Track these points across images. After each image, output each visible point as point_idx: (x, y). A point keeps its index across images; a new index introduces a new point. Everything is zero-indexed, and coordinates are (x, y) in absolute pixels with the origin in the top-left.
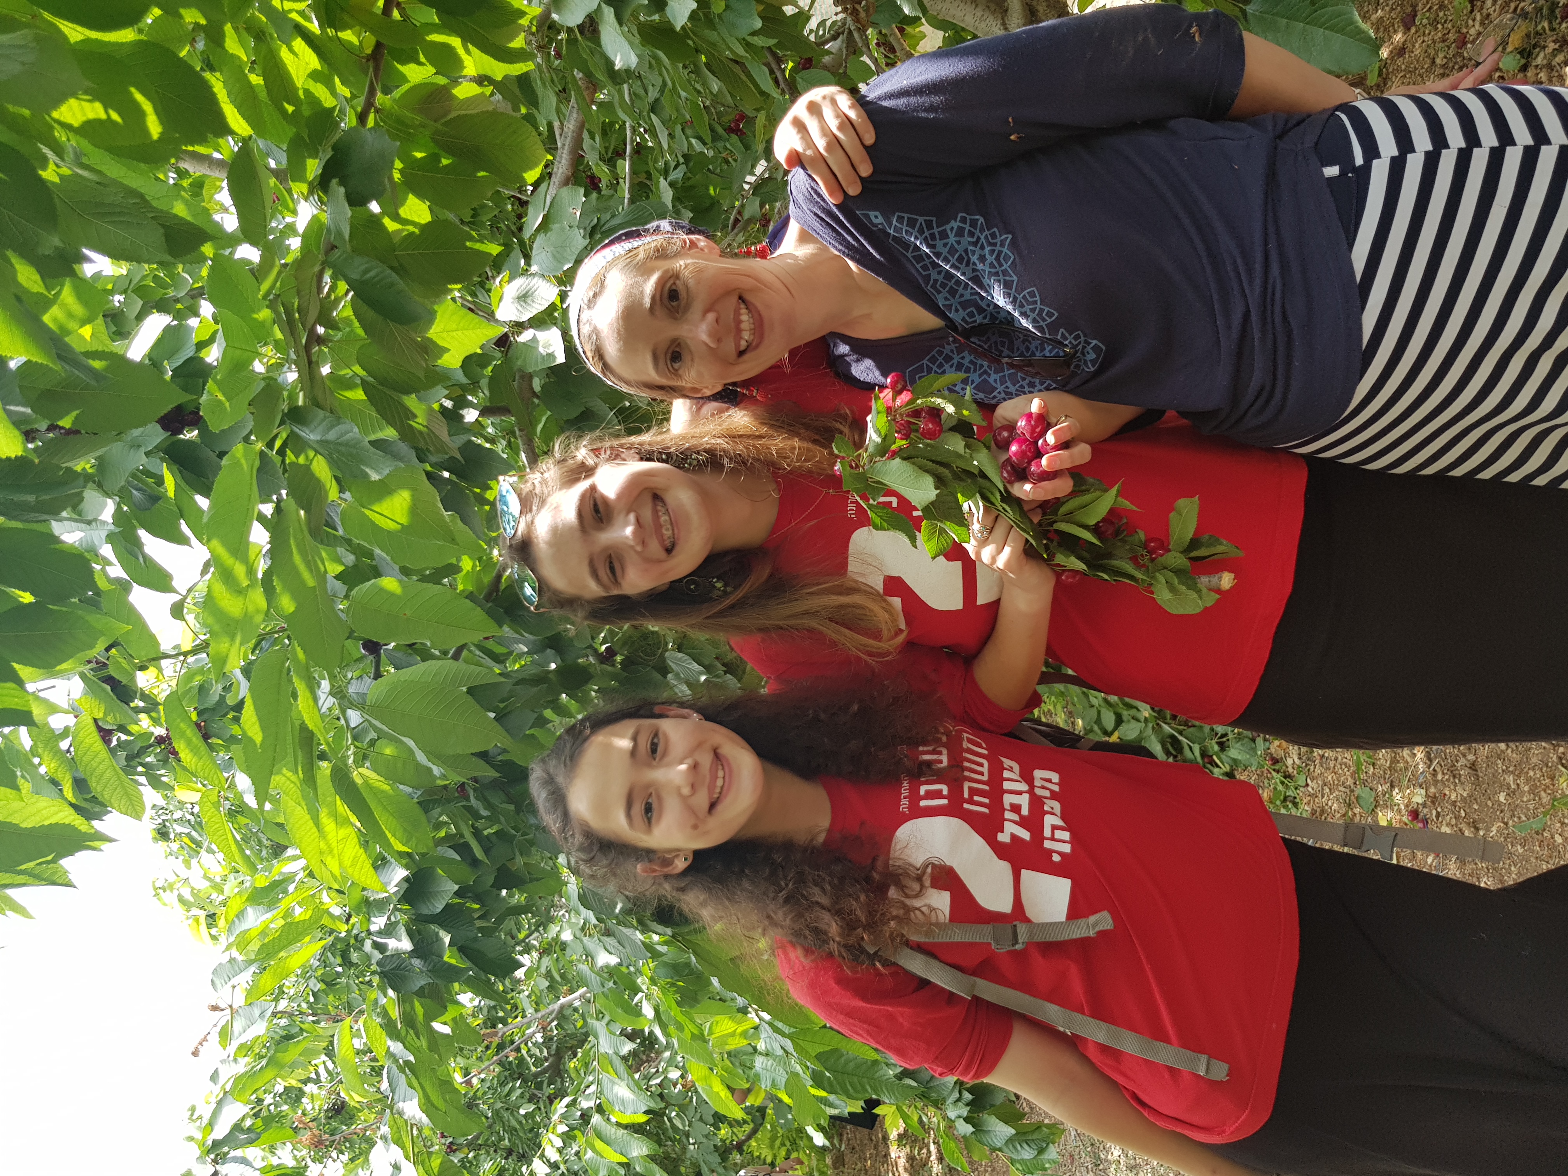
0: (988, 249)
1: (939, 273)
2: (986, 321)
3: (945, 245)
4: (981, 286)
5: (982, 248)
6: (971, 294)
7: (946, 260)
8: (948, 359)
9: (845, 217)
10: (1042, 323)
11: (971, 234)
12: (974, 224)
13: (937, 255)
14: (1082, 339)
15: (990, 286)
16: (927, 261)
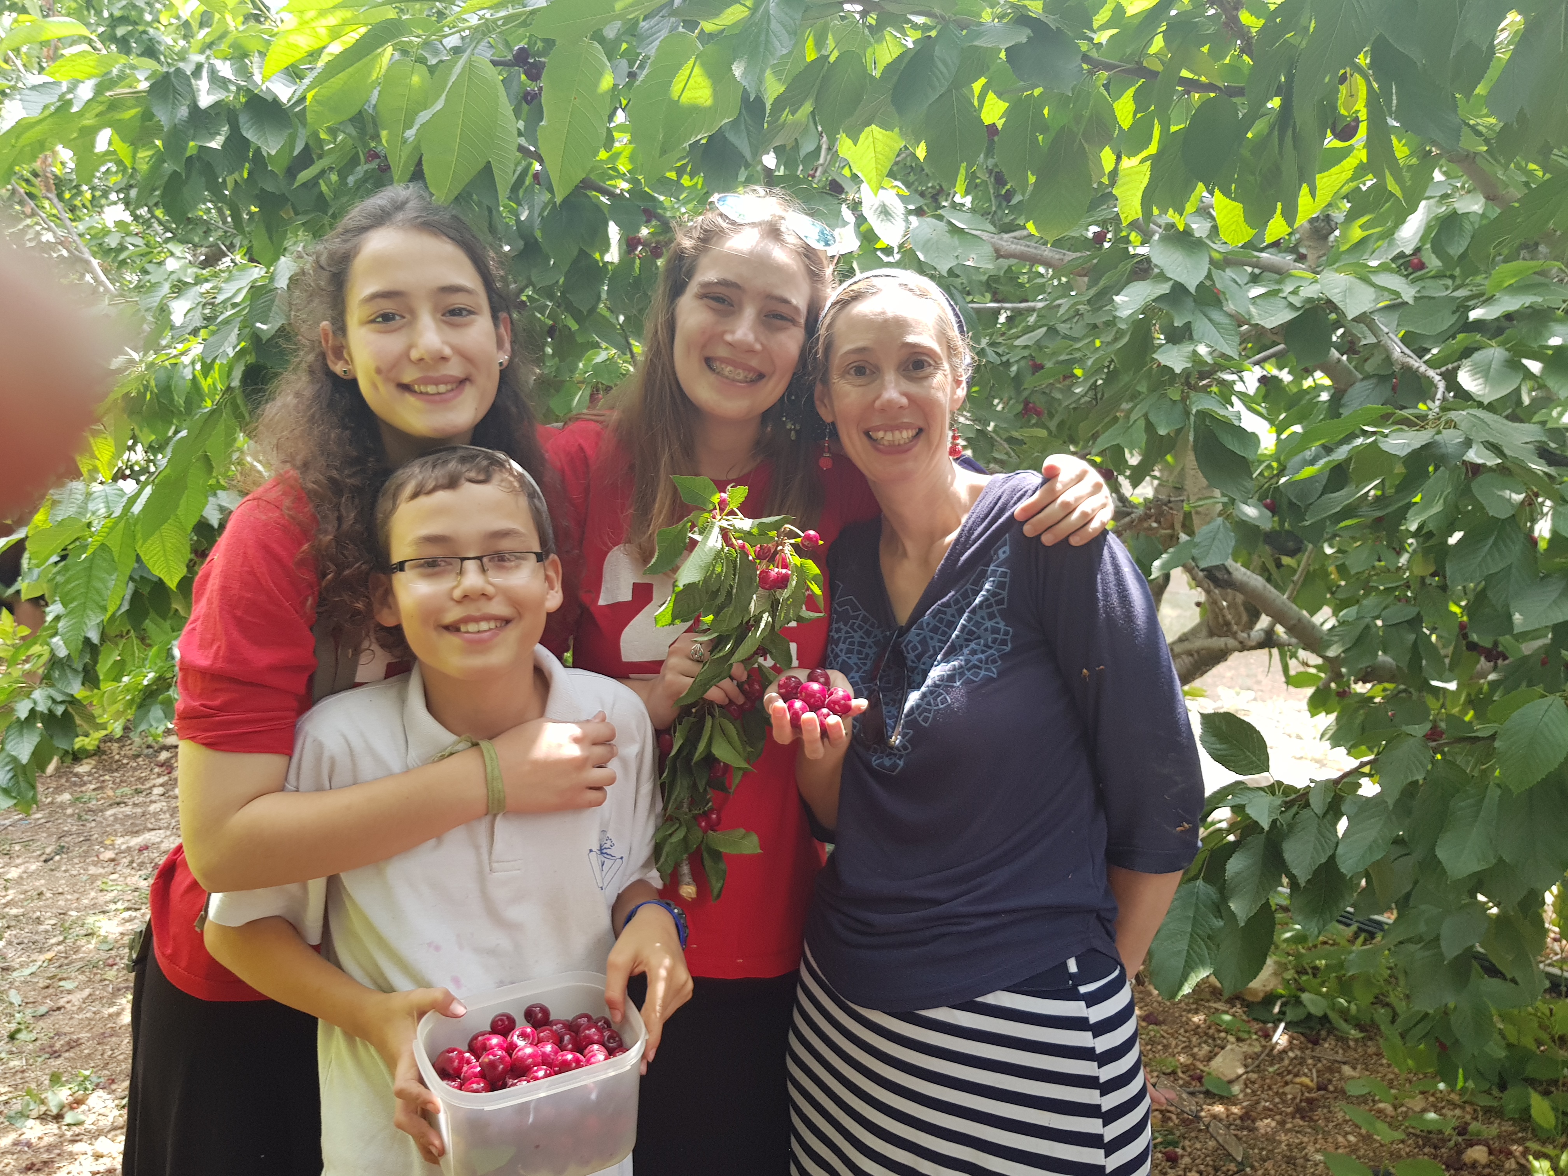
1: (953, 616)
2: (909, 663)
3: (983, 618)
4: (946, 655)
5: (983, 652)
6: (934, 647)
7: (969, 620)
9: (1002, 524)
10: (917, 713)
11: (994, 641)
12: (1004, 642)
13: (973, 612)
14: (904, 753)
15: (948, 662)
16: (964, 603)
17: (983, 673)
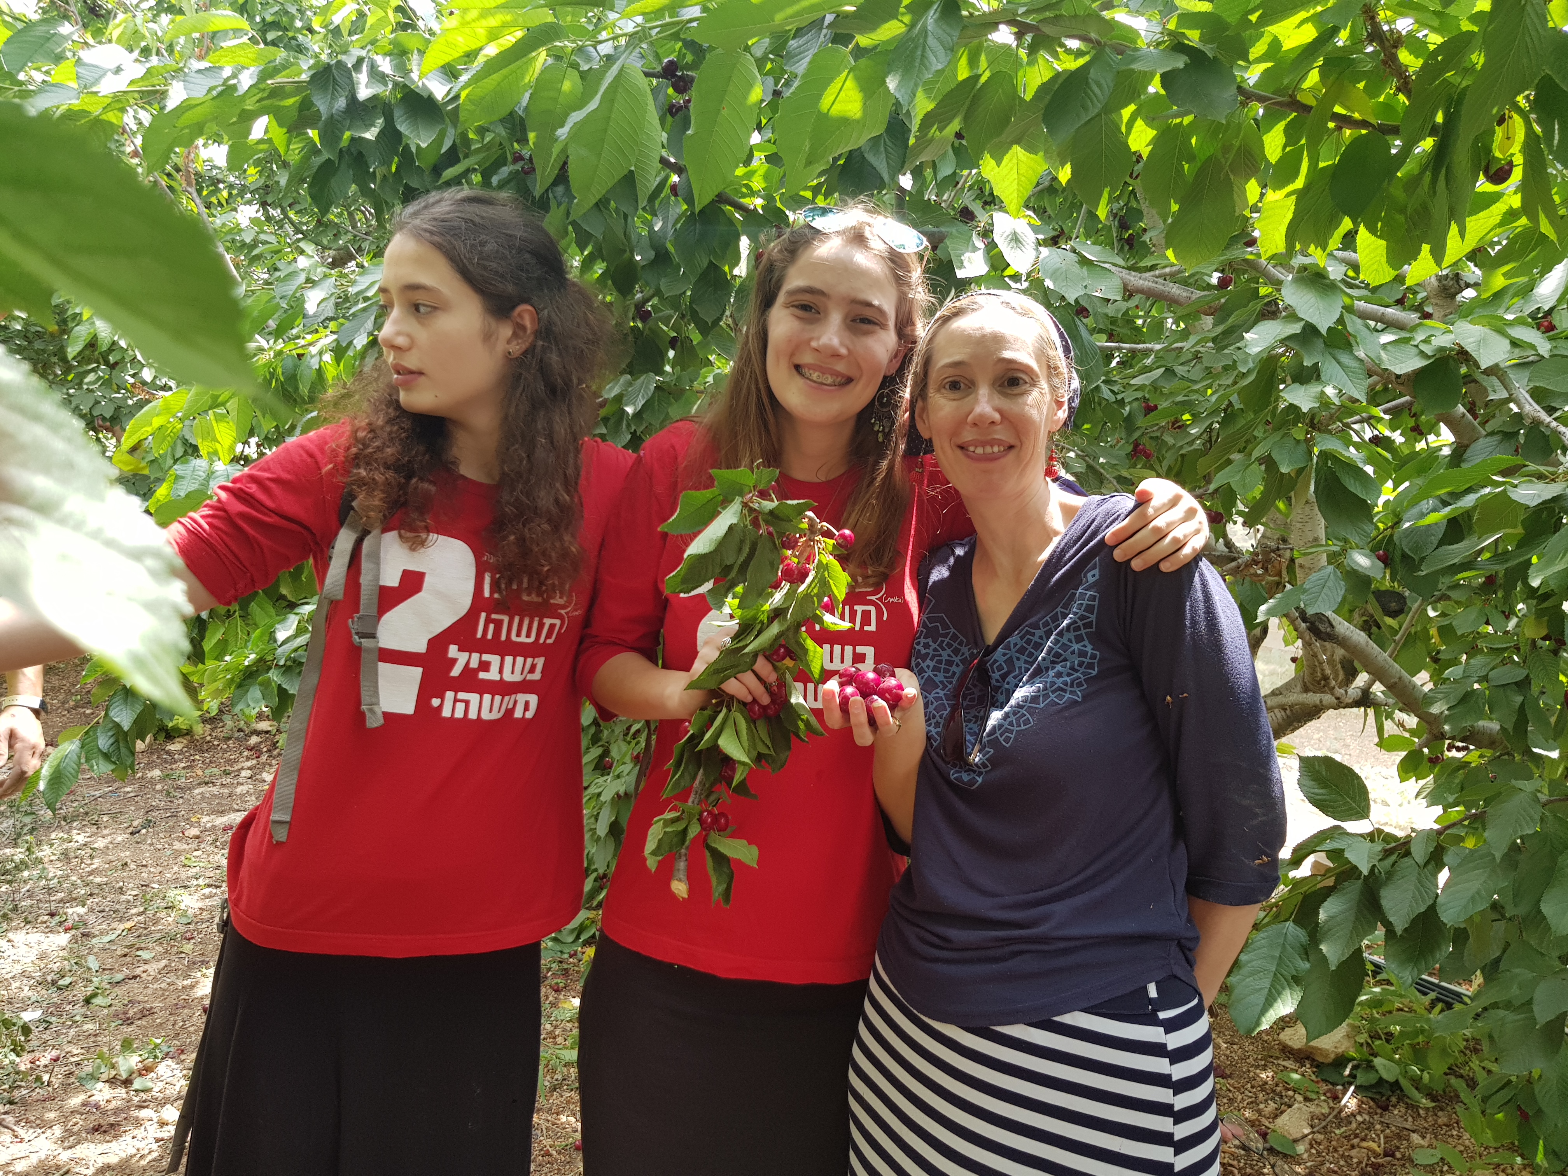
1: (1041, 638)
2: (993, 682)
3: (1070, 641)
4: (1033, 676)
5: (1069, 675)
6: (1020, 668)
7: (1056, 642)
8: (956, 651)
10: (998, 733)
11: (1081, 664)
12: (1090, 666)
13: (1060, 634)
14: (983, 770)
15: (1033, 684)
16: (1052, 626)
17: (1067, 695)
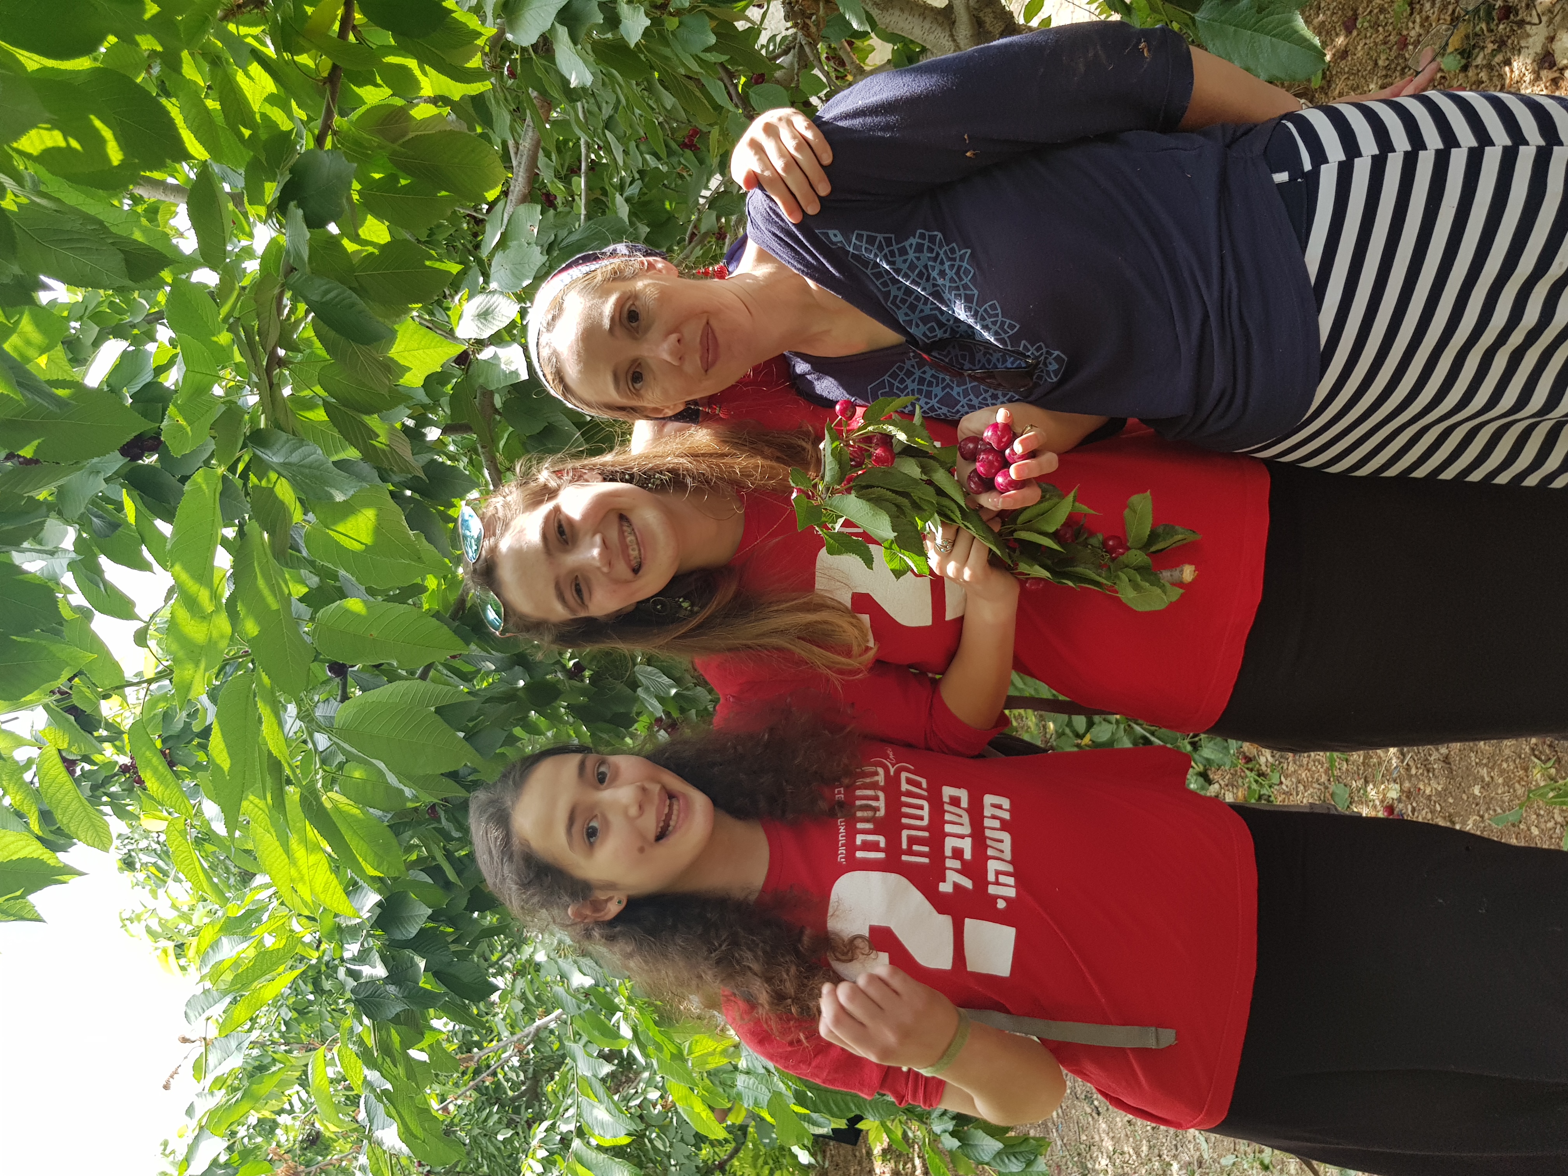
0: (947, 263)
1: (899, 289)
2: (947, 335)
3: (905, 261)
4: (942, 301)
5: (942, 263)
6: (931, 309)
7: (907, 276)
8: (909, 374)
9: (804, 237)
10: (1003, 335)
11: (931, 250)
12: (932, 239)
13: (898, 271)
14: (1045, 350)
15: (951, 300)
16: (886, 278)
17: (965, 264)
